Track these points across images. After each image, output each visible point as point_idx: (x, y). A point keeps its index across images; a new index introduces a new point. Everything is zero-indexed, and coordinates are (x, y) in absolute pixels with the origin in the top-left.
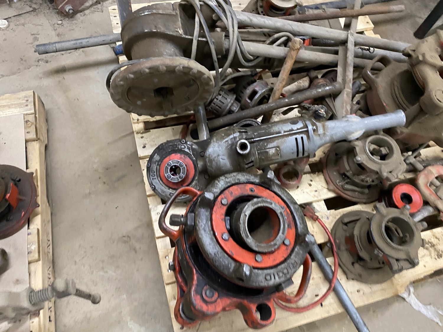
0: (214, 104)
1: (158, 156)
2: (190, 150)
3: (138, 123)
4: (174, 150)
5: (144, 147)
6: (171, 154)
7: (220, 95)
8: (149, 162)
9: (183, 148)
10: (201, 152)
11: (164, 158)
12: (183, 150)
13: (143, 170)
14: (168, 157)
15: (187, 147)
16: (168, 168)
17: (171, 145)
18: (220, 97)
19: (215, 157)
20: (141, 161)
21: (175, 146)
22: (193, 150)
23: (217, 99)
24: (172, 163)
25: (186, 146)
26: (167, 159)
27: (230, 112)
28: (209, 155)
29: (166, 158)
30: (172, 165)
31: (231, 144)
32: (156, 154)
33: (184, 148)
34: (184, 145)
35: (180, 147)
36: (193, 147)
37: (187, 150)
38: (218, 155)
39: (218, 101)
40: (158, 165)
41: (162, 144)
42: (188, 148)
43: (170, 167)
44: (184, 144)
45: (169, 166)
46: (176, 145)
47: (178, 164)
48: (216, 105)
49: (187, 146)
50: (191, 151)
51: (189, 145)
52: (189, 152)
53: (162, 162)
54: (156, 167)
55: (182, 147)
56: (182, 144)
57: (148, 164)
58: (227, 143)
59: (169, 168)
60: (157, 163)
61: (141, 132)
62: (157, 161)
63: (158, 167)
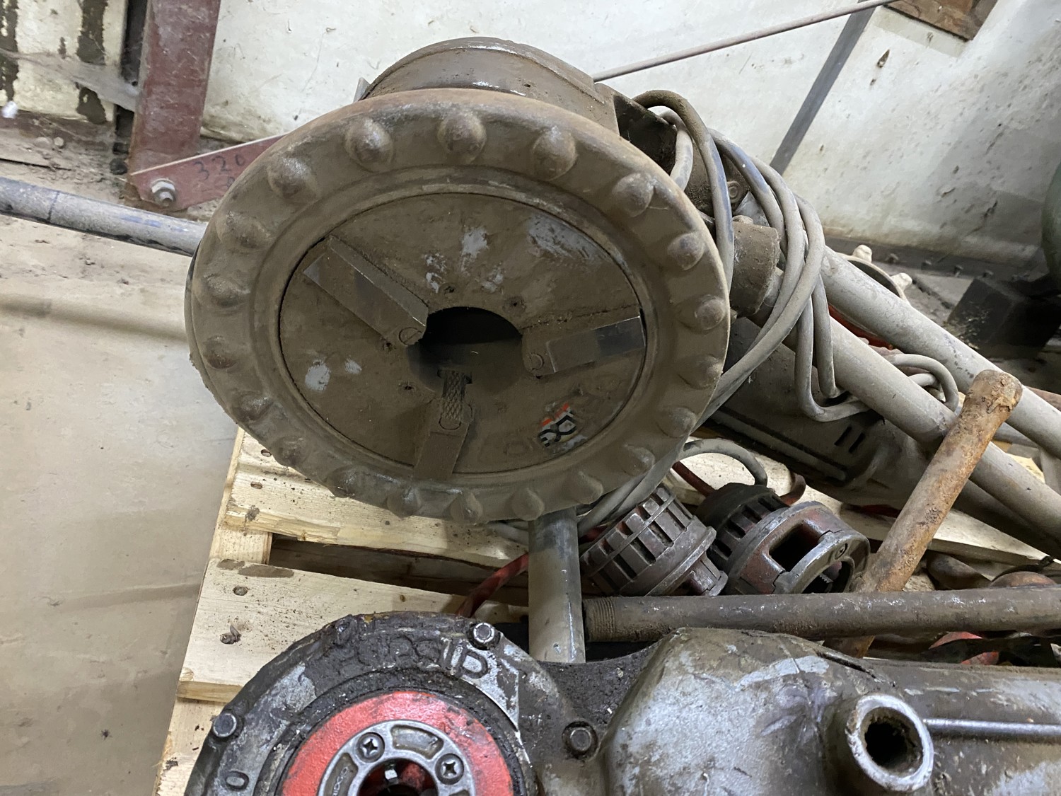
0: (627, 531)
1: (306, 681)
2: (509, 692)
3: (245, 531)
4: (417, 669)
5: (232, 639)
6: (392, 689)
7: (661, 503)
8: (239, 710)
9: (468, 672)
10: (573, 725)
11: (341, 706)
12: (471, 681)
13: (172, 763)
14: (368, 703)
15: (495, 671)
16: (355, 769)
17: (405, 637)
18: (656, 512)
19: (685, 770)
20: (179, 709)
21: (424, 649)
22: (529, 700)
23: (645, 515)
24: (389, 739)
25: (492, 663)
26: (355, 713)
27: (688, 588)
28: (650, 747)
29: (357, 707)
30: (391, 753)
31: (791, 711)
32: (300, 669)
33: (479, 675)
34: (484, 653)
35: (454, 662)
36: (534, 679)
37: (490, 688)
38: (709, 764)
39: (648, 523)
40: (283, 739)
41: (358, 617)
42: (504, 682)
43: (372, 765)
44: (483, 647)
45: (369, 759)
46: (436, 640)
47: (430, 757)
48: (633, 538)
49: (499, 664)
50: (514, 699)
51: (510, 660)
52: (503, 706)
53: (316, 726)
54: (265, 750)
55: (471, 663)
56: (470, 647)
57: (221, 722)
58: (764, 695)
59: (364, 769)
60: (284, 724)
61: (247, 565)
62: (287, 711)
63: (283, 753)
